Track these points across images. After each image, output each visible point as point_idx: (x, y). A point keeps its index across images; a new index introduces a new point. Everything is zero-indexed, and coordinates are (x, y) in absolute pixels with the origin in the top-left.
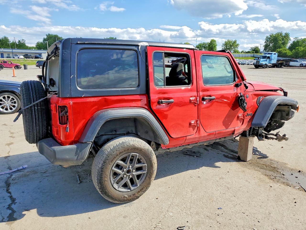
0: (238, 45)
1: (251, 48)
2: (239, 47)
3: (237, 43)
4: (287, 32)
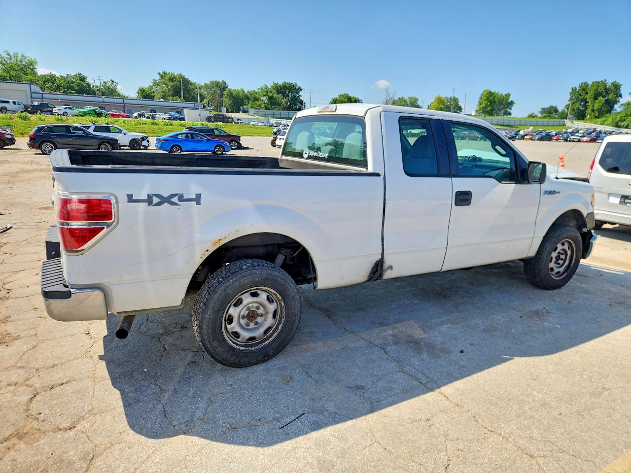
0: (512, 103)
3: (511, 98)
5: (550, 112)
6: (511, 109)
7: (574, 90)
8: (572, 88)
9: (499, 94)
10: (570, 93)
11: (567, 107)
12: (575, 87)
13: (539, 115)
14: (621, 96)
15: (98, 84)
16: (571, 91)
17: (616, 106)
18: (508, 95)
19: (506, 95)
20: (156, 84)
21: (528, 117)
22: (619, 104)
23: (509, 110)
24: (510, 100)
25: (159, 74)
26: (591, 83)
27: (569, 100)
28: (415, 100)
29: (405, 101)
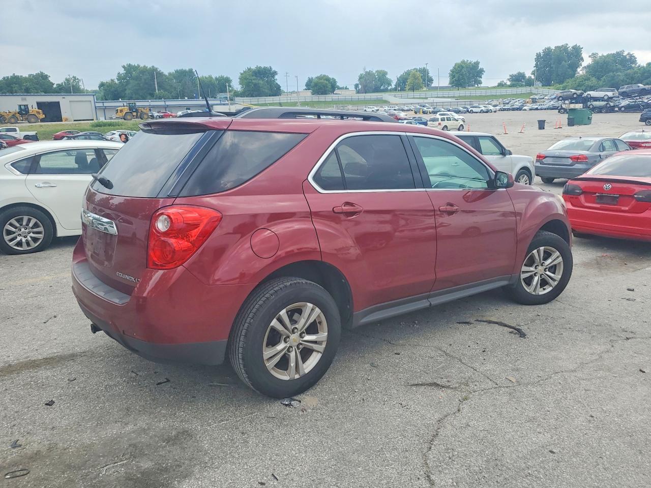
0: (482, 71)
1: (510, 76)
2: (483, 76)
3: (480, 66)
4: (578, 45)
5: (518, 80)
6: (481, 78)
7: (538, 55)
8: (537, 54)
10: (535, 59)
11: (533, 73)
12: (540, 53)
13: (509, 83)
14: (582, 59)
16: (535, 57)
17: (579, 70)
18: (477, 63)
19: (474, 63)
21: (498, 86)
22: (581, 67)
23: (479, 79)
24: (479, 68)
26: (554, 48)
27: (534, 65)
28: (385, 74)
29: (374, 74)
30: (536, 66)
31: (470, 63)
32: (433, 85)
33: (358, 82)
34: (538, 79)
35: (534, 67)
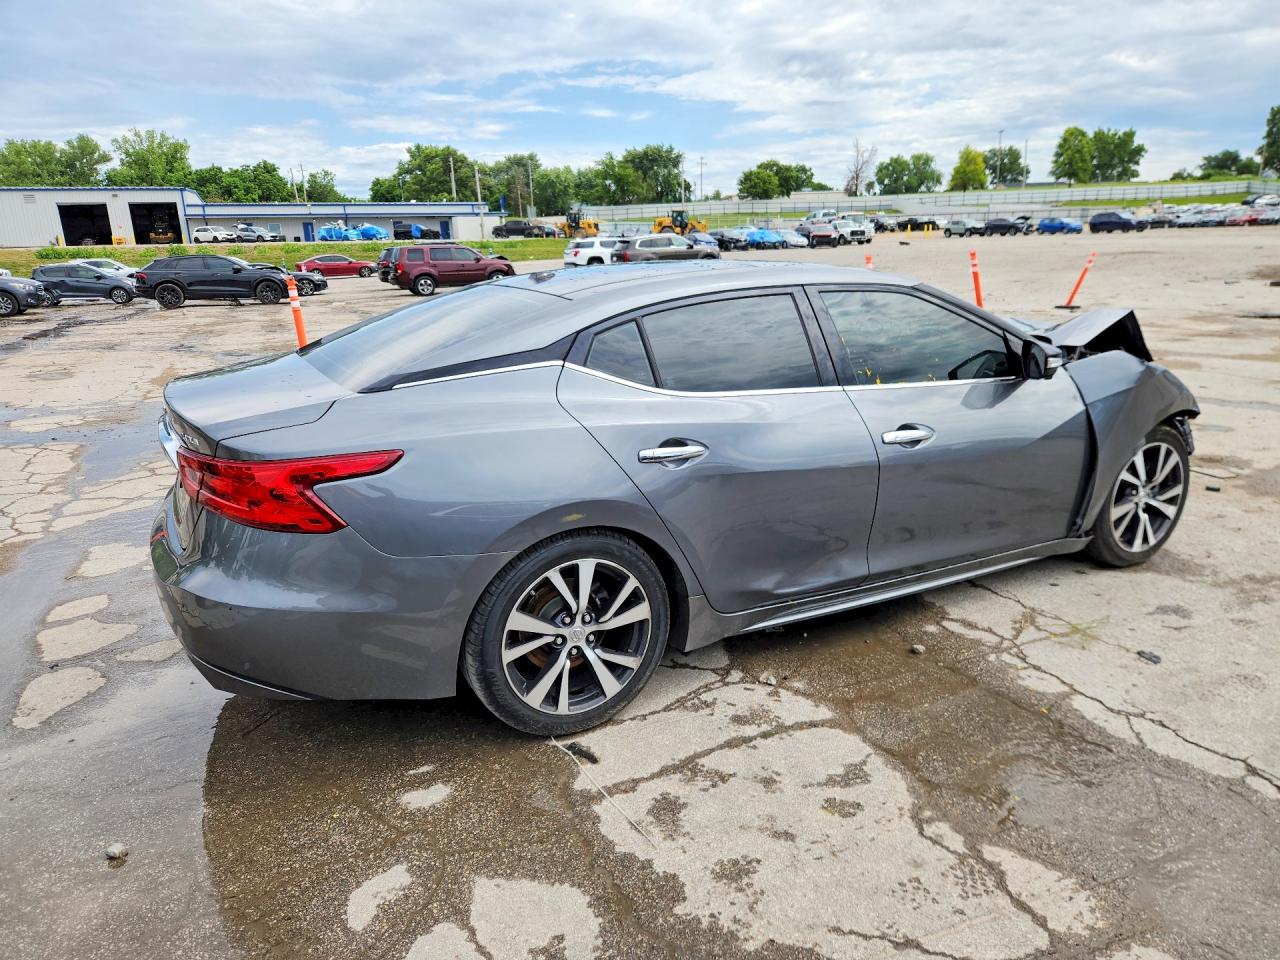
0: (1140, 150)
1: (1206, 159)
2: (1142, 161)
3: (1137, 142)
5: (1224, 164)
6: (1137, 163)
8: (1272, 109)
9: (1111, 133)
10: (1269, 120)
11: (1260, 152)
13: (1198, 173)
15: (298, 180)
16: (1268, 116)
18: (1130, 135)
19: (1125, 134)
20: (405, 170)
21: (1173, 179)
23: (1134, 167)
24: (1135, 144)
25: (409, 151)
27: (1264, 133)
28: (927, 161)
29: (905, 163)
30: (1269, 134)
31: (1116, 134)
32: (1029, 181)
33: (873, 178)
34: (1268, 163)
35: (1264, 138)
